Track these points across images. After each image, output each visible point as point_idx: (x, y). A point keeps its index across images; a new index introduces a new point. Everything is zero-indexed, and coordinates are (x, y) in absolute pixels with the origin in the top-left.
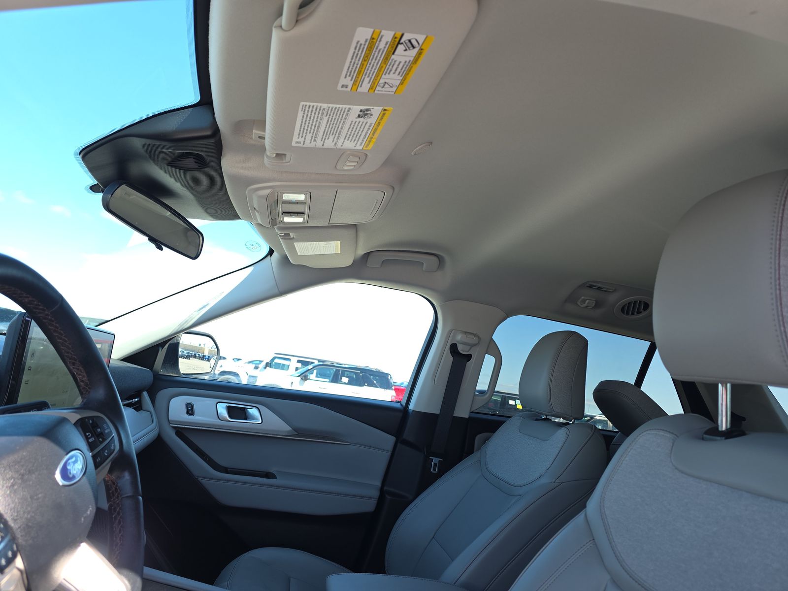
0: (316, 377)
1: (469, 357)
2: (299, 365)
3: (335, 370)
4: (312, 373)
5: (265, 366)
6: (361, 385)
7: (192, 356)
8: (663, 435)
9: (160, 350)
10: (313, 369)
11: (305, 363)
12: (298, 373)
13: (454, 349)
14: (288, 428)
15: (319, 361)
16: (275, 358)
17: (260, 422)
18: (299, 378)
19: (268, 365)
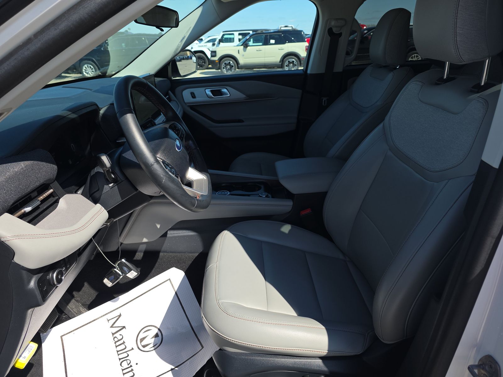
0: (253, 43)
1: (340, 35)
2: (241, 37)
3: (264, 36)
4: (250, 41)
5: (219, 42)
6: (284, 43)
7: (182, 59)
8: (418, 84)
9: (168, 66)
10: (250, 38)
11: (244, 35)
12: (241, 43)
13: (330, 31)
14: (244, 96)
15: (253, 31)
16: (223, 35)
17: (229, 95)
18: (242, 47)
19: (221, 41)
